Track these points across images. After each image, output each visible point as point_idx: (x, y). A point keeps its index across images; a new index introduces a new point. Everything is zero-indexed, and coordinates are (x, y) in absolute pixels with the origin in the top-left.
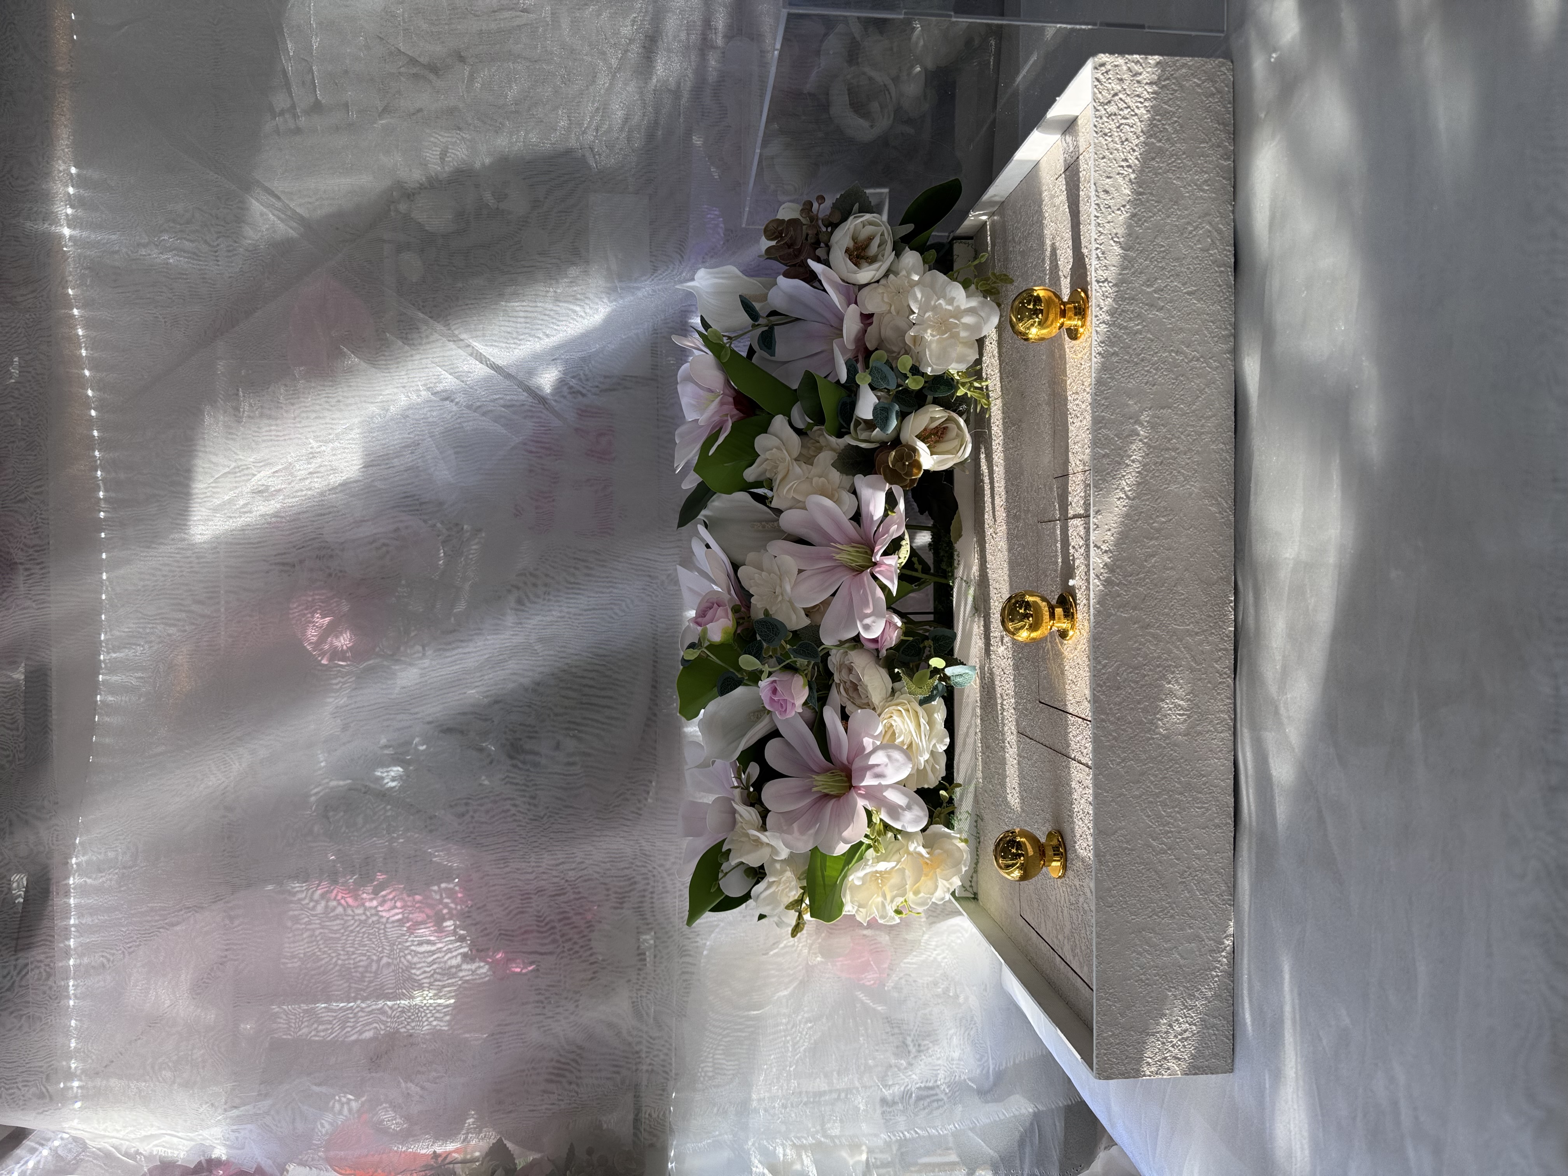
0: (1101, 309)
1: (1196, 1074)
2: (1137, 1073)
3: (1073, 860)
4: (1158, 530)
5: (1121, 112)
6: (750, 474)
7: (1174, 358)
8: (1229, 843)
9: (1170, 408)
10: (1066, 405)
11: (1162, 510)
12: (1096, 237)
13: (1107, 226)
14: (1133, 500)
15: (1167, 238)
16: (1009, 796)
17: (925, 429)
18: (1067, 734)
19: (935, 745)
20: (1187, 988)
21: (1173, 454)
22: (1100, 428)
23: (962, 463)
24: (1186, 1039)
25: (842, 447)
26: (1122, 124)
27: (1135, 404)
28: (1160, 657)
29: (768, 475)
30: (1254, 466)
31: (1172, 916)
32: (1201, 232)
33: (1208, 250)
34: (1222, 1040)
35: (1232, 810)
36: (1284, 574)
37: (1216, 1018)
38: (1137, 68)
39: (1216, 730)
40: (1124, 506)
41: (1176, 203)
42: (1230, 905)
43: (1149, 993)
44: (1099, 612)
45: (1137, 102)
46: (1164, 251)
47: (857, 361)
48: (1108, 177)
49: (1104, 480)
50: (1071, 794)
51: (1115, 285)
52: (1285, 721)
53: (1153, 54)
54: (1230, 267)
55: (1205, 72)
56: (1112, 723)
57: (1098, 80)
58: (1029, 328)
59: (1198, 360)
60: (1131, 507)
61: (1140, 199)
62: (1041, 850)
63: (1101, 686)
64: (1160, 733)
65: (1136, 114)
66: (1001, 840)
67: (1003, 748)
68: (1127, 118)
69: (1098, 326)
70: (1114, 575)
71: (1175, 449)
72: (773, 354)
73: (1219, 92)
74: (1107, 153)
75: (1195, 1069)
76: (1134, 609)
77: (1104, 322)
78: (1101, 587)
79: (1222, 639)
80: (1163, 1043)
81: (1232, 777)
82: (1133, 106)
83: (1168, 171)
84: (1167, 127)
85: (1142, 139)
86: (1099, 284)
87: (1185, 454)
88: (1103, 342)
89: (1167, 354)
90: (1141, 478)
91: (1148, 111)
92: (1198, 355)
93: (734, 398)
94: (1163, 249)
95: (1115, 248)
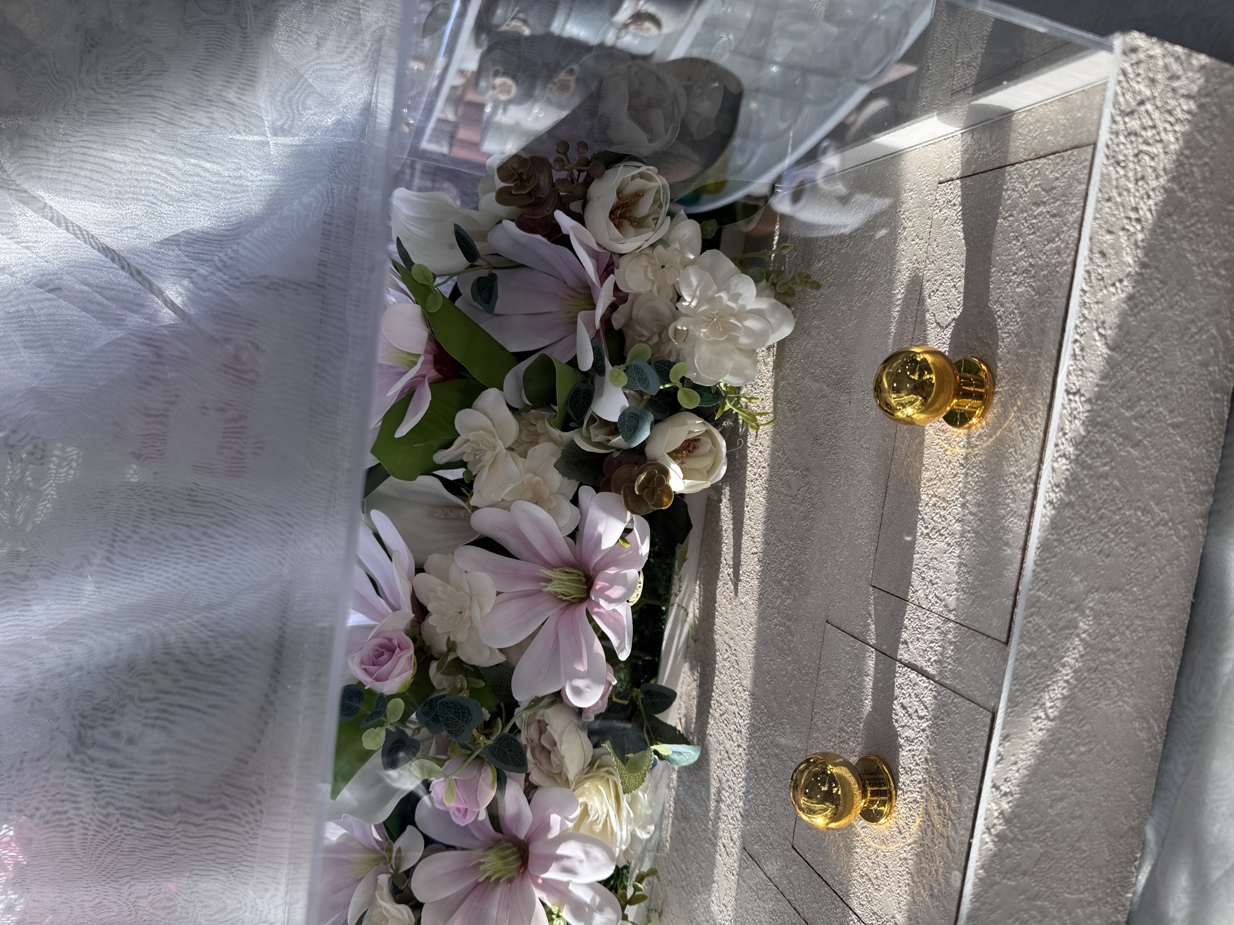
4: (1074, 765)
5: (1143, 133)
6: (443, 456)
7: (1138, 519)
9: (1120, 590)
13: (1095, 308)
14: (1052, 720)
15: (1163, 340)
17: (677, 442)
21: (1112, 656)
22: (1032, 615)
25: (566, 443)
26: (1141, 152)
27: (1081, 581)
32: (1204, 336)
33: (1207, 365)
38: (1175, 67)
40: (1041, 730)
41: (1184, 288)
44: (980, 880)
45: (1166, 121)
46: (1156, 359)
48: (1109, 232)
49: (1023, 692)
51: (1089, 401)
53: (1200, 51)
54: (1227, 394)
57: (1124, 73)
59: (1165, 524)
61: (1141, 274)
65: (1161, 141)
68: (1148, 144)
69: (1056, 460)
71: (1116, 650)
72: (490, 310)
74: (1114, 193)
76: (1024, 874)
77: (1064, 455)
78: (990, 845)
82: (1161, 126)
83: (1183, 238)
84: (1195, 169)
85: (1162, 181)
86: (1071, 397)
87: (1126, 657)
88: (1058, 486)
89: (1132, 512)
90: (1070, 690)
91: (1177, 139)
92: (1167, 517)
93: (435, 357)
94: (1156, 355)
95: (1099, 344)
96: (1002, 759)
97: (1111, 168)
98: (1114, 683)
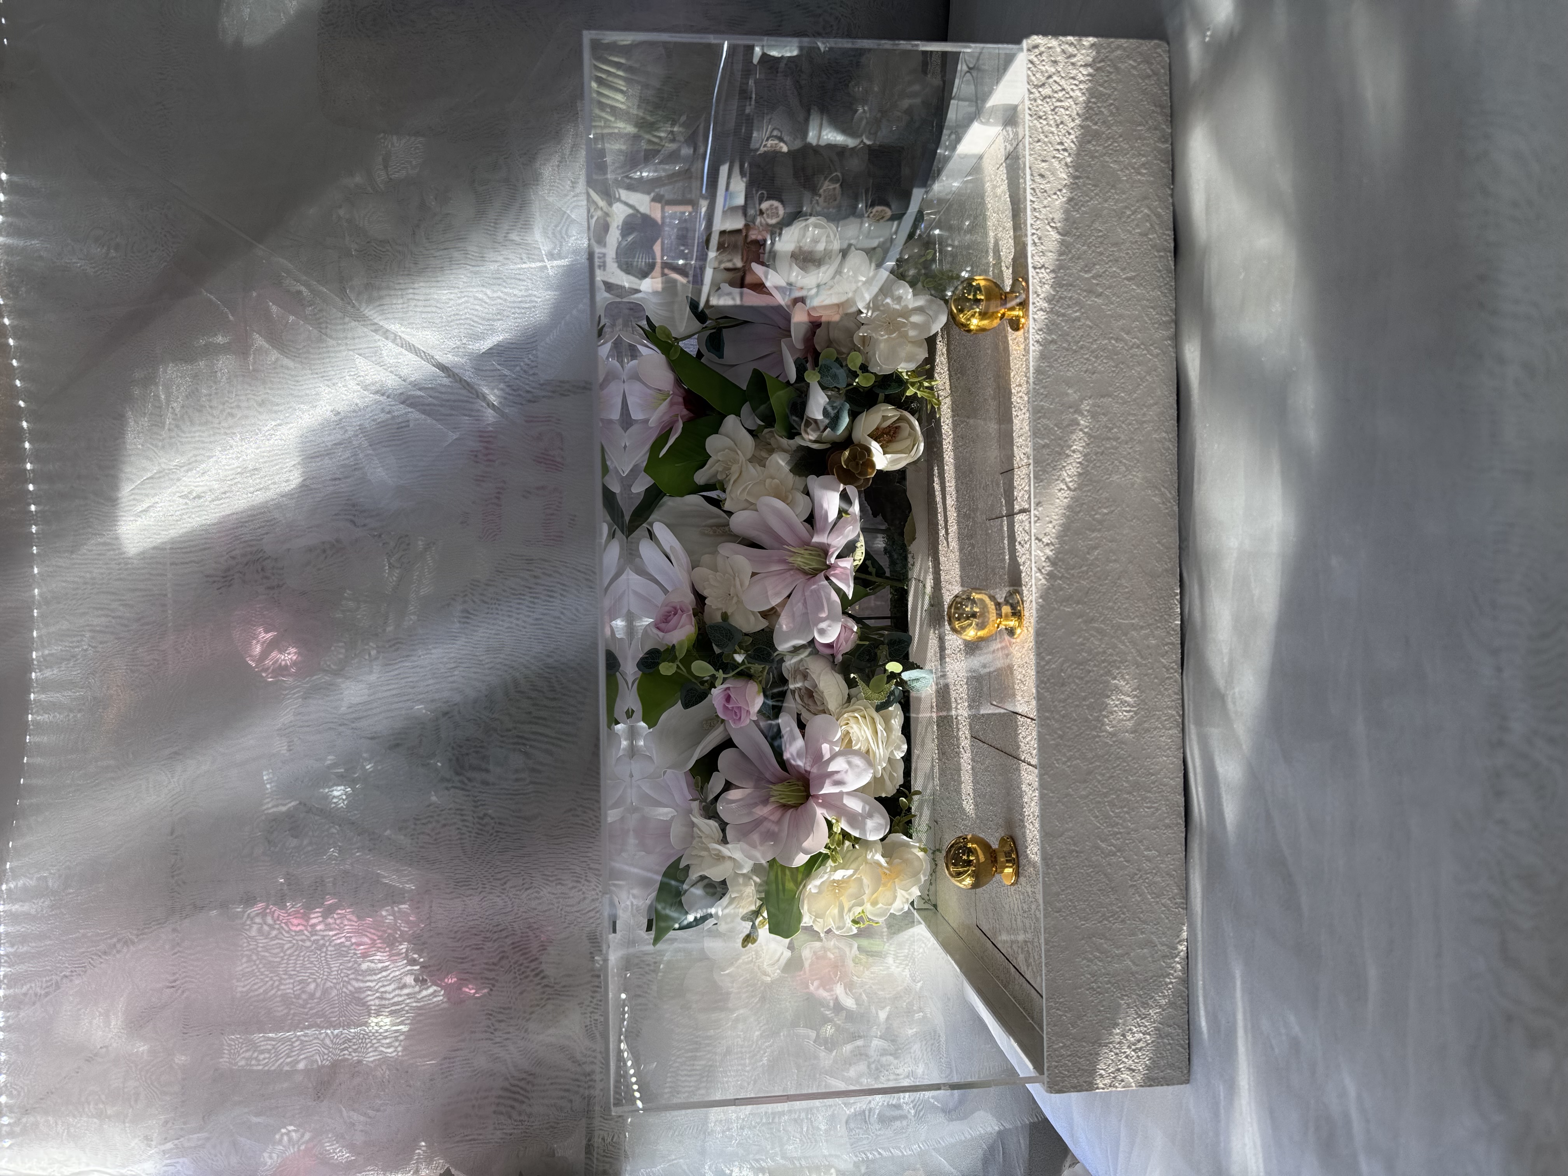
0: (1038, 295)
1: (1150, 1086)
2: (1090, 1086)
3: (1025, 866)
4: (1100, 522)
5: (1055, 95)
6: (701, 477)
7: (1113, 345)
8: (1181, 844)
9: (1110, 396)
10: (1010, 398)
11: (1104, 501)
12: (1032, 222)
13: (1044, 211)
14: (1074, 491)
15: (1105, 223)
16: (965, 803)
17: (877, 429)
18: (1017, 735)
19: (892, 751)
20: (1140, 996)
21: (1115, 443)
22: (1039, 418)
23: (914, 463)
24: (1140, 1049)
25: (794, 448)
26: (1056, 107)
27: (1075, 392)
28: (1104, 652)
29: (719, 477)
30: (1196, 454)
31: (1123, 921)
32: (1139, 216)
33: (1146, 235)
34: (1178, 1050)
35: (1182, 809)
36: (1229, 564)
37: (1170, 1026)
38: (1071, 50)
39: (1164, 727)
40: (1066, 498)
41: (1113, 187)
42: (1183, 908)
43: (1101, 1001)
44: (1041, 606)
45: (1071, 84)
46: (1101, 236)
47: (807, 362)
48: (1043, 161)
49: (1044, 471)
50: (1021, 797)
51: (1053, 271)
52: (1233, 715)
53: (1087, 35)
54: (1170, 252)
55: (1140, 54)
56: (1057, 721)
57: (1031, 62)
58: (969, 320)
59: (1138, 347)
60: (1072, 498)
61: (1076, 183)
62: (992, 856)
63: (1045, 683)
64: (1106, 731)
65: (1071, 97)
66: (952, 846)
67: (958, 753)
68: (1061, 101)
69: (1036, 313)
70: (1056, 569)
71: (1116, 439)
72: (721, 356)
73: (1155, 73)
74: (1042, 136)
75: (1151, 1080)
76: (1078, 602)
77: (1041, 309)
78: (1043, 581)
79: (1168, 633)
80: (1116, 1054)
81: (1181, 775)
82: (1068, 88)
83: (1105, 155)
84: (1103, 109)
85: (1078, 122)
86: (1038, 270)
87: (1127, 443)
88: (1040, 330)
89: (1106, 341)
90: (1083, 469)
91: (1083, 93)
92: (1138, 342)
93: (684, 398)
94: (1100, 234)
95: (1052, 233)
96: (1039, 519)
97: (1035, 122)
98: (1121, 462)
